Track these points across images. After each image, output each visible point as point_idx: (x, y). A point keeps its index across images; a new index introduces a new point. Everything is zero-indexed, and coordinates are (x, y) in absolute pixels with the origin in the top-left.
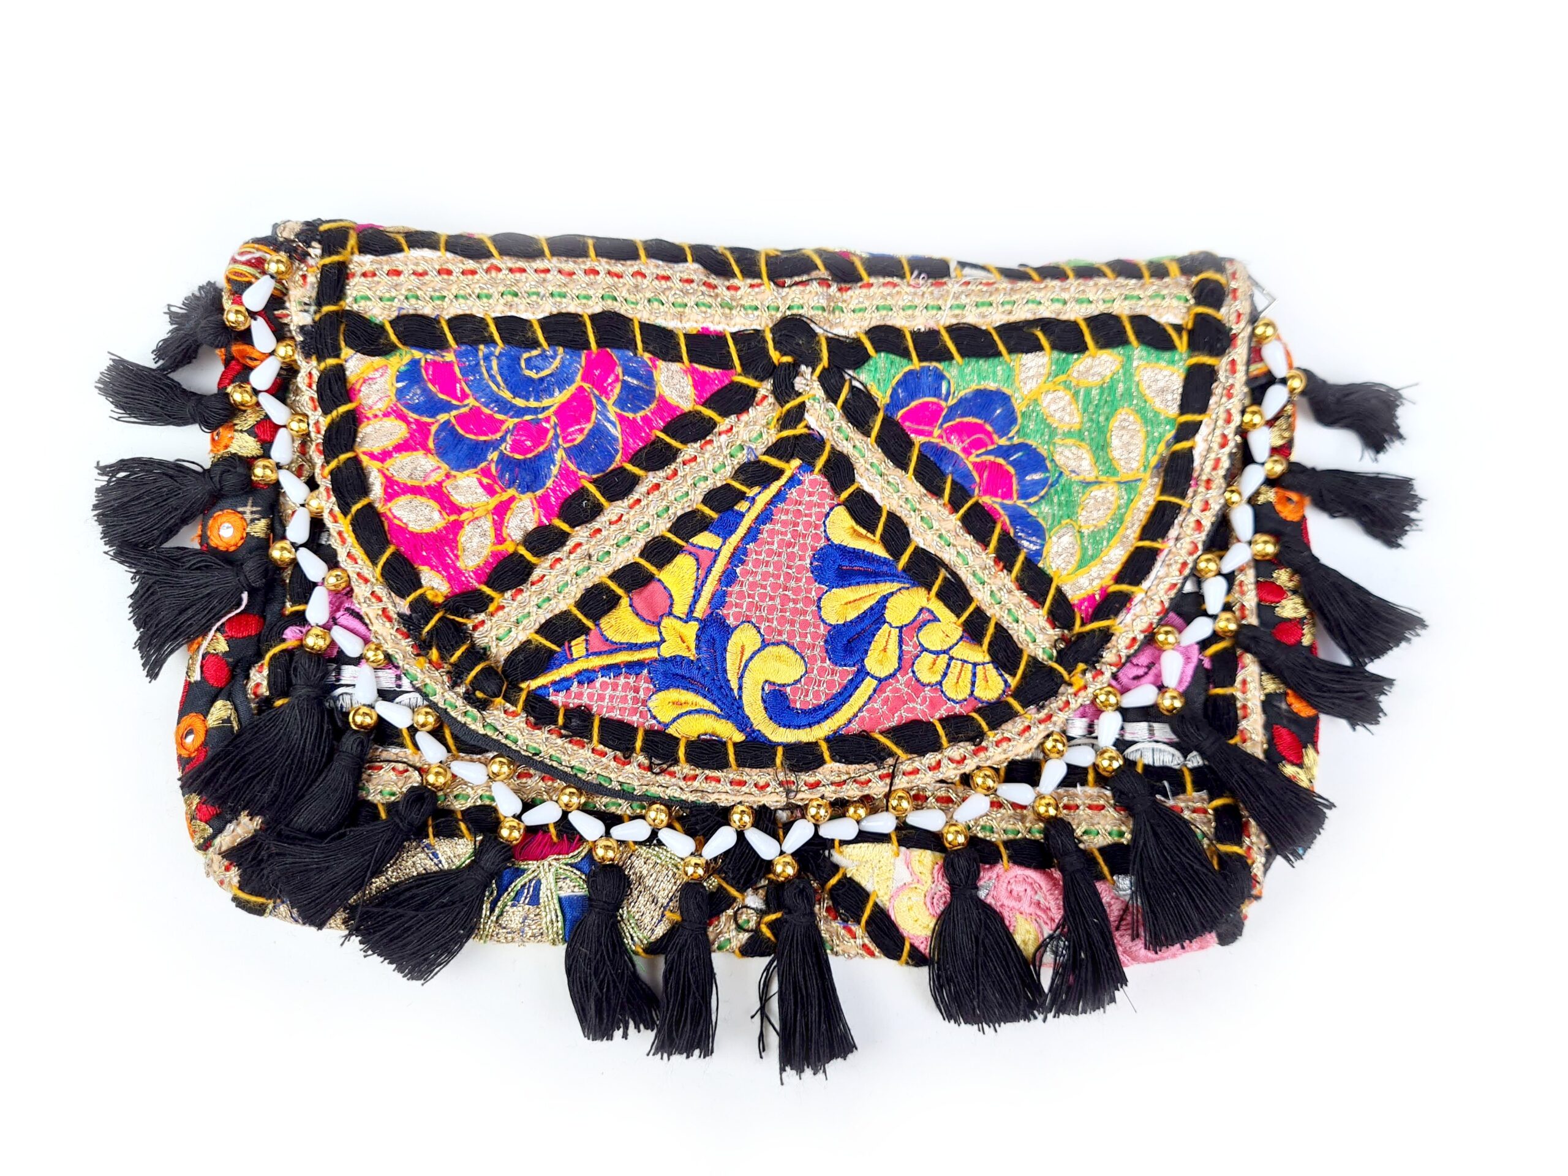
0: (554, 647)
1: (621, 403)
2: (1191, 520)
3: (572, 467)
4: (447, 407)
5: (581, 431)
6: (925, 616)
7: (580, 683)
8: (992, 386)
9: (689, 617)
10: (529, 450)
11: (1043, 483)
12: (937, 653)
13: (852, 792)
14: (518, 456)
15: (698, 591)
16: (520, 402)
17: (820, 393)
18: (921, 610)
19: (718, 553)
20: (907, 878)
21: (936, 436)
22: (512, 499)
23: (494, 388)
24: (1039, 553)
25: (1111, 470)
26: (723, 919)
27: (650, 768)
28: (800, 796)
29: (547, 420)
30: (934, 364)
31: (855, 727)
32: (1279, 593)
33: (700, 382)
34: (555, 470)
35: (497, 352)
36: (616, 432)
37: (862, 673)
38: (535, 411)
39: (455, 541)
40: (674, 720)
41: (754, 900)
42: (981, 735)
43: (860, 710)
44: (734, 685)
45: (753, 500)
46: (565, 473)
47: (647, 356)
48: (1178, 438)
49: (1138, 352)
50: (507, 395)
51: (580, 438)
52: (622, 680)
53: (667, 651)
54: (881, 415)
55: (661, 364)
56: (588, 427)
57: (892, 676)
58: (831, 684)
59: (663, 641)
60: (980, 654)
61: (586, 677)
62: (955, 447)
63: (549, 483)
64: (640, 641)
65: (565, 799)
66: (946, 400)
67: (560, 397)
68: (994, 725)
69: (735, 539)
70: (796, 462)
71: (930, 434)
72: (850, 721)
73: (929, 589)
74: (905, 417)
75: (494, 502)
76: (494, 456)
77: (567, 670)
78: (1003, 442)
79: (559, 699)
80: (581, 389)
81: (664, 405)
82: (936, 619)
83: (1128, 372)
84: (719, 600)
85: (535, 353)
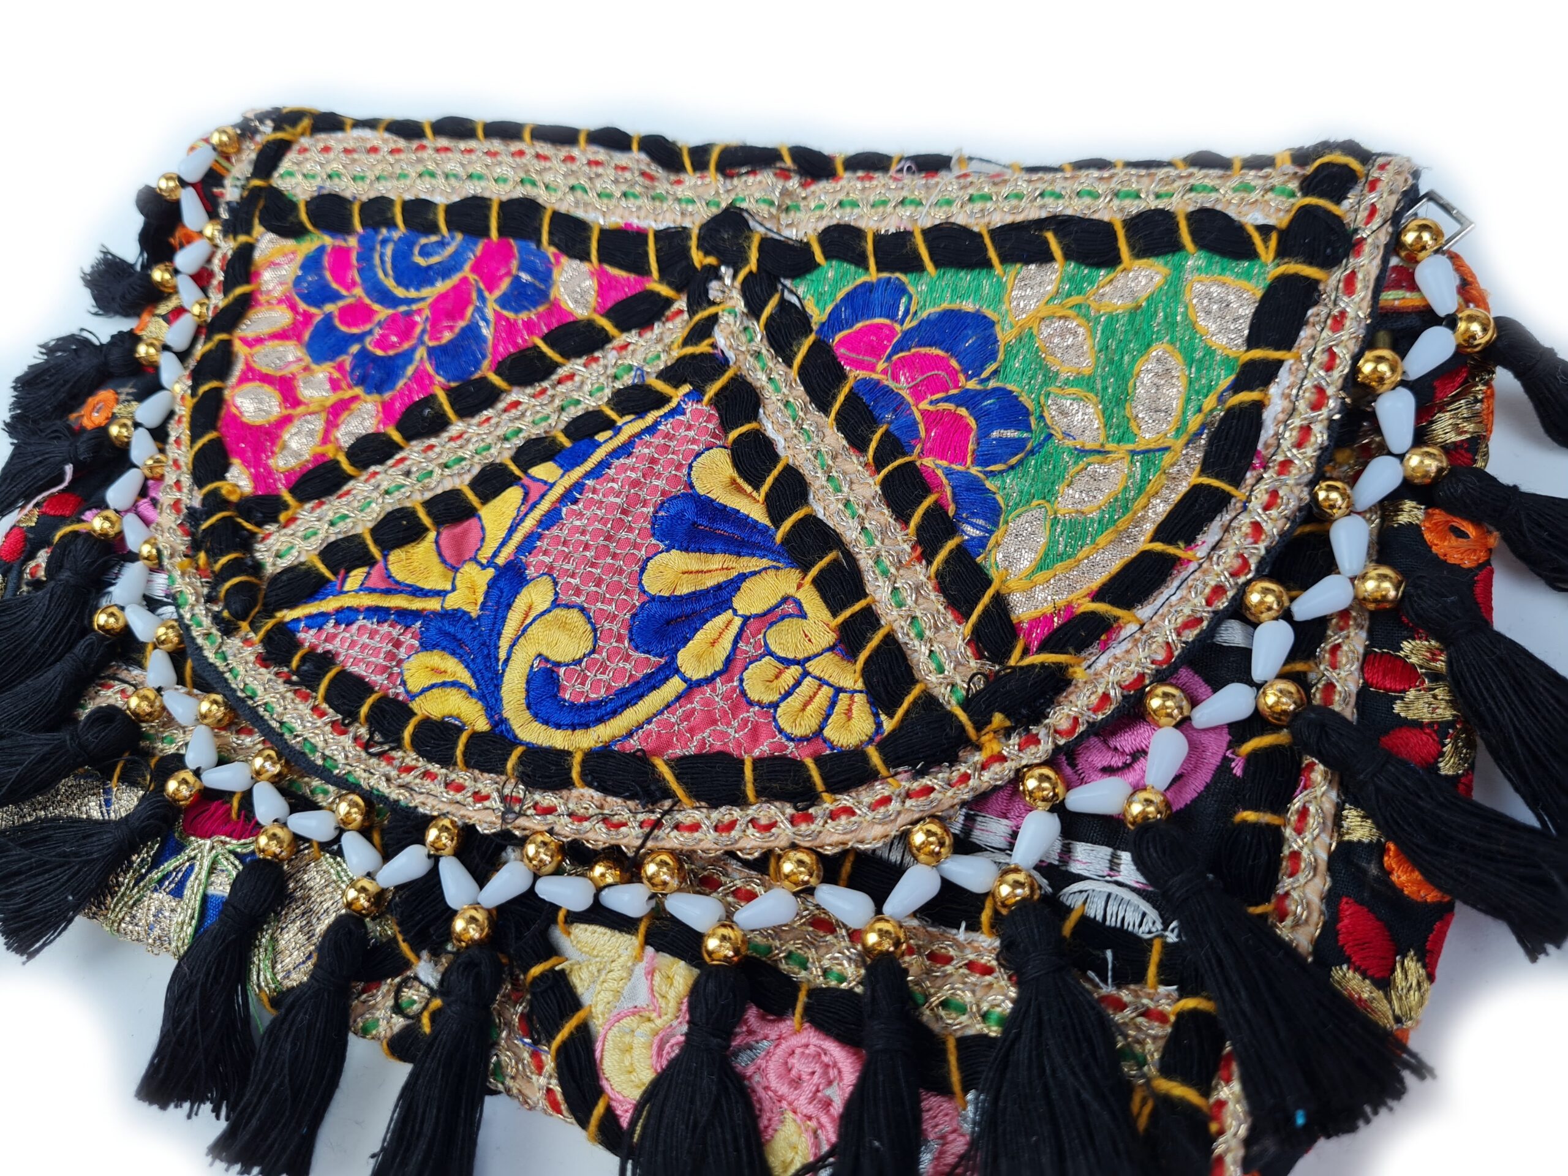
0: (328, 574)
1: (504, 301)
2: (1245, 520)
3: (430, 369)
4: (335, 297)
5: (451, 328)
6: (789, 608)
7: (337, 623)
8: (969, 306)
9: (491, 563)
10: (393, 346)
11: (1017, 446)
12: (787, 662)
13: (597, 836)
14: (379, 353)
15: (512, 530)
16: (400, 292)
17: (740, 305)
18: (785, 599)
19: (552, 485)
20: (642, 999)
21: (880, 372)
22: (355, 398)
23: (381, 275)
24: (982, 543)
25: (1124, 434)
26: (384, 988)
27: (366, 746)
28: (522, 821)
29: (419, 312)
30: (898, 275)
31: (634, 743)
32: (1408, 675)
33: (605, 286)
34: (410, 371)
35: (396, 235)
36: (487, 332)
37: (670, 669)
38: (409, 301)
39: (279, 437)
40: (423, 691)
41: (427, 971)
42: (813, 798)
43: (649, 721)
44: (502, 655)
45: (618, 431)
46: (421, 377)
47: (551, 251)
48: (1236, 387)
49: (1194, 259)
50: (390, 283)
51: (447, 336)
52: (385, 628)
53: (452, 602)
54: (812, 338)
55: (564, 260)
56: (462, 324)
57: (709, 680)
58: (619, 673)
59: (454, 589)
60: (850, 677)
61: (346, 616)
62: (902, 387)
63: (401, 384)
64: (427, 587)
65: (258, 762)
66: (902, 322)
67: (442, 286)
68: (837, 786)
69: (577, 473)
70: (686, 388)
71: (872, 368)
72: (630, 734)
73: (805, 569)
74: (842, 343)
75: (333, 398)
76: (355, 348)
77: (330, 605)
78: (972, 385)
79: (308, 637)
80: (465, 280)
81: (556, 308)
82: (803, 615)
83: (1174, 289)
84: (528, 544)
85: (434, 239)
